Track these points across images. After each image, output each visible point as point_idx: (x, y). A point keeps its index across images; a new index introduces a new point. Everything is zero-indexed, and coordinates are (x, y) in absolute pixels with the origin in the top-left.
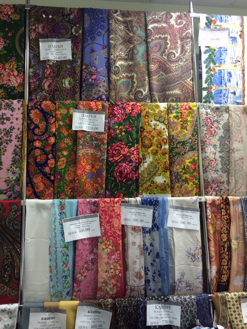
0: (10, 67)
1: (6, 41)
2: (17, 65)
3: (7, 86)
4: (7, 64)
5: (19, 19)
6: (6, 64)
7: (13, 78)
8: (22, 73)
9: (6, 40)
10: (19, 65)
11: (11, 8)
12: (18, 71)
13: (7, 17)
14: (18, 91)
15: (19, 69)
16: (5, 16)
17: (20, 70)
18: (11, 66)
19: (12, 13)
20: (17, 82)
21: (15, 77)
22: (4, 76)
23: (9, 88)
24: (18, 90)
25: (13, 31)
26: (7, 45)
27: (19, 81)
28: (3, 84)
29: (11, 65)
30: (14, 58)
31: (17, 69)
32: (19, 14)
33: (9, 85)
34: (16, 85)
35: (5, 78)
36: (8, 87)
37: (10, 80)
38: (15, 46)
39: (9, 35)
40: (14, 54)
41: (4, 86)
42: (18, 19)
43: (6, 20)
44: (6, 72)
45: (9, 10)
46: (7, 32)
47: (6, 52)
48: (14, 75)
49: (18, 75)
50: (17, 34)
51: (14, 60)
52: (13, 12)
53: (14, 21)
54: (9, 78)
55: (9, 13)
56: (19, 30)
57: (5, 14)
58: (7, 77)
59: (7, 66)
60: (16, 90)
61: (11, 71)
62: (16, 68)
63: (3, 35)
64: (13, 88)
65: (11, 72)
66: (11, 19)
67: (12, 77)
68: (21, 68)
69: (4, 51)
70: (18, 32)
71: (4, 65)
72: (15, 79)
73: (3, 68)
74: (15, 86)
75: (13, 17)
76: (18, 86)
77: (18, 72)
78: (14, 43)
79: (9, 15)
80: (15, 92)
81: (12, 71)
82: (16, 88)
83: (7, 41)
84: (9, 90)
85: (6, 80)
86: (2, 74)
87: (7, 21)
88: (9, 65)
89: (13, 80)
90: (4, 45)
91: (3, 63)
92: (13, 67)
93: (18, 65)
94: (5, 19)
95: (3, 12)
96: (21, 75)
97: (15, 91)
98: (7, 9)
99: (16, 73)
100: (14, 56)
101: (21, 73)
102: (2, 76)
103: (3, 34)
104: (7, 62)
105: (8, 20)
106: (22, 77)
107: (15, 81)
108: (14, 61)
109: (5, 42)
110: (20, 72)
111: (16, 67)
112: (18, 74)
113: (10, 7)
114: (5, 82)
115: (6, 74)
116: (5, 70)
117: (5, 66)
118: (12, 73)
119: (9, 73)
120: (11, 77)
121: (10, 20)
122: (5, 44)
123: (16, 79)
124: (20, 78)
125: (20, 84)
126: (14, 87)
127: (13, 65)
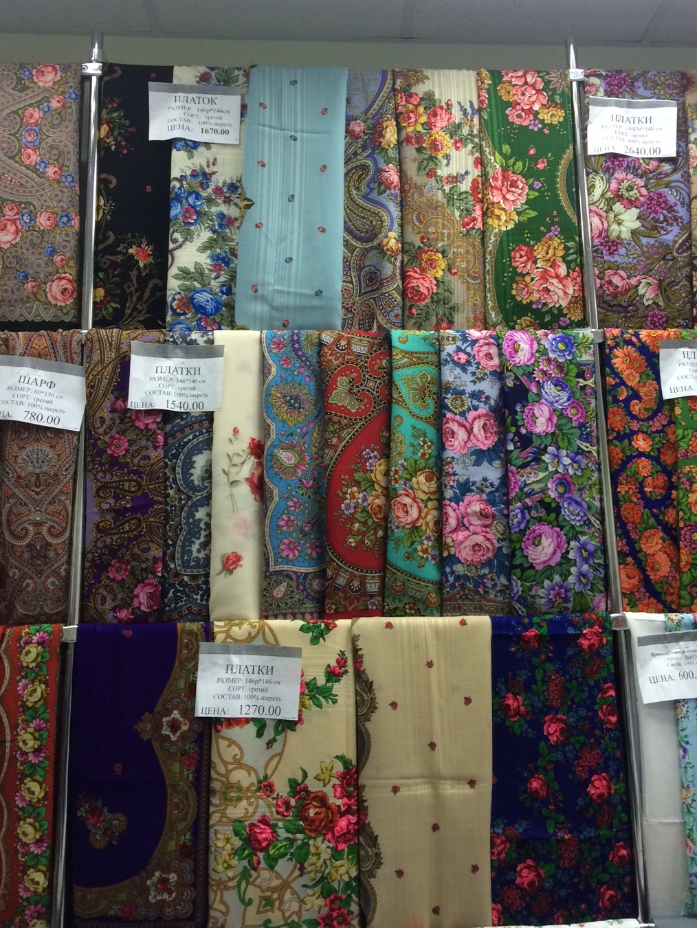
0: (547, 253)
1: (533, 184)
2: (564, 248)
3: (540, 307)
4: (540, 248)
5: (561, 119)
6: (535, 248)
7: (556, 284)
8: (577, 269)
9: (531, 181)
10: (570, 248)
11: (538, 92)
12: (568, 264)
13: (532, 117)
14: (570, 319)
15: (569, 258)
16: (523, 114)
17: (572, 261)
18: (551, 252)
19: (542, 105)
20: (565, 293)
21: (560, 280)
22: (532, 279)
23: (547, 312)
24: (568, 317)
25: (550, 155)
26: (537, 194)
27: (570, 291)
28: (532, 303)
29: (549, 248)
30: (555, 230)
31: (564, 257)
32: (562, 108)
33: (545, 304)
34: (564, 303)
35: (535, 286)
36: (543, 310)
37: (547, 290)
38: (558, 195)
39: (538, 166)
40: (555, 217)
41: (534, 306)
42: (559, 122)
43: (528, 126)
44: (538, 268)
45: (534, 98)
46: (534, 160)
47: (533, 214)
48: (557, 276)
49: (568, 275)
50: (559, 164)
51: (557, 233)
52: (545, 102)
53: (551, 126)
54: (545, 286)
55: (536, 107)
56: (564, 152)
57: (523, 110)
58: (541, 281)
59: (540, 252)
60: (565, 316)
61: (551, 266)
62: (562, 257)
63: (523, 169)
64: (556, 312)
65: (549, 269)
66: (542, 121)
67: (555, 281)
68: (575, 256)
69: (529, 211)
70: (561, 158)
71: (531, 249)
72: (560, 286)
73: (529, 259)
74: (561, 306)
75: (546, 116)
76: (569, 304)
77: (568, 268)
78: (553, 189)
79: (537, 113)
80: (561, 323)
81: (554, 265)
82: (565, 311)
83: (536, 183)
84: (547, 319)
85: (539, 291)
86: (528, 273)
87: (531, 127)
88: (545, 248)
89: (557, 290)
90: (527, 194)
91: (527, 245)
92: (554, 255)
93: (567, 249)
94: (525, 123)
95: (519, 104)
96: (576, 274)
97: (562, 319)
98: (530, 97)
99: (563, 270)
100: (557, 223)
101: (574, 270)
102: (528, 279)
103: (524, 166)
104: (538, 240)
105: (535, 125)
106: (579, 280)
107: (561, 293)
108: (556, 236)
109: (531, 188)
110: (573, 265)
111: (561, 253)
112: (568, 272)
113: (535, 89)
114: (535, 297)
115: (536, 273)
116: (535, 262)
117: (535, 253)
118: (552, 270)
119: (545, 271)
120: (551, 281)
121: (540, 126)
122: (530, 193)
123: (564, 286)
124: (573, 283)
125: (573, 300)
126: (560, 308)
127: (555, 248)
